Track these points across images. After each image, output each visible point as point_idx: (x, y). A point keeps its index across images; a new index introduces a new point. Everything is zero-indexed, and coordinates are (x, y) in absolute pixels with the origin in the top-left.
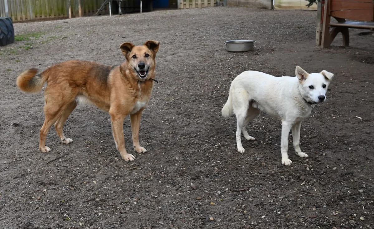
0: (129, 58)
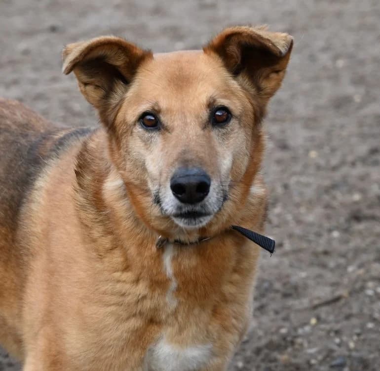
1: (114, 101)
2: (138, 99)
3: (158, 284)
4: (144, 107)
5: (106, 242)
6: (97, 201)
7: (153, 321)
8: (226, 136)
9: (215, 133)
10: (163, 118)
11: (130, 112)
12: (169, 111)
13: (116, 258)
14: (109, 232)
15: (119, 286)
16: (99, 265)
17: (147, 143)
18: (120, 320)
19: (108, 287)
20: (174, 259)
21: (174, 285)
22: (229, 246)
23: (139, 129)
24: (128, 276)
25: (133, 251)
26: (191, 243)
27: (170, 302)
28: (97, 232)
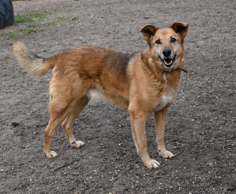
0: (152, 44)
1: (151, 39)
2: (155, 38)
3: (163, 82)
4: (157, 39)
5: (151, 72)
6: (147, 64)
7: (161, 90)
8: (175, 44)
9: (173, 44)
10: (161, 41)
11: (154, 41)
12: (162, 39)
13: (153, 76)
14: (151, 70)
15: (154, 83)
16: (149, 78)
17: (158, 47)
18: (155, 90)
19: (152, 83)
20: (166, 76)
21: (166, 82)
22: (177, 73)
23: (156, 44)
24: (156, 80)
25: (156, 74)
26: (169, 72)
27: (165, 86)
28: (149, 70)
